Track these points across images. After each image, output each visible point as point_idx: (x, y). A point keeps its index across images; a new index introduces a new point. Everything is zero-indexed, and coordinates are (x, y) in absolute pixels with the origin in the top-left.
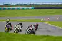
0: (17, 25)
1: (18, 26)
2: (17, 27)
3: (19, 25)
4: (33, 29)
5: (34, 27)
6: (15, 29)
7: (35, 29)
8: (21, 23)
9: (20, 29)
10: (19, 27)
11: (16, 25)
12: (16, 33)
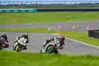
0: (19, 38)
1: (21, 39)
2: (19, 41)
3: (23, 38)
4: (56, 45)
5: (58, 42)
6: (16, 44)
7: (59, 45)
8: (26, 35)
9: (25, 44)
10: (22, 41)
11: (17, 38)
12: (18, 51)
